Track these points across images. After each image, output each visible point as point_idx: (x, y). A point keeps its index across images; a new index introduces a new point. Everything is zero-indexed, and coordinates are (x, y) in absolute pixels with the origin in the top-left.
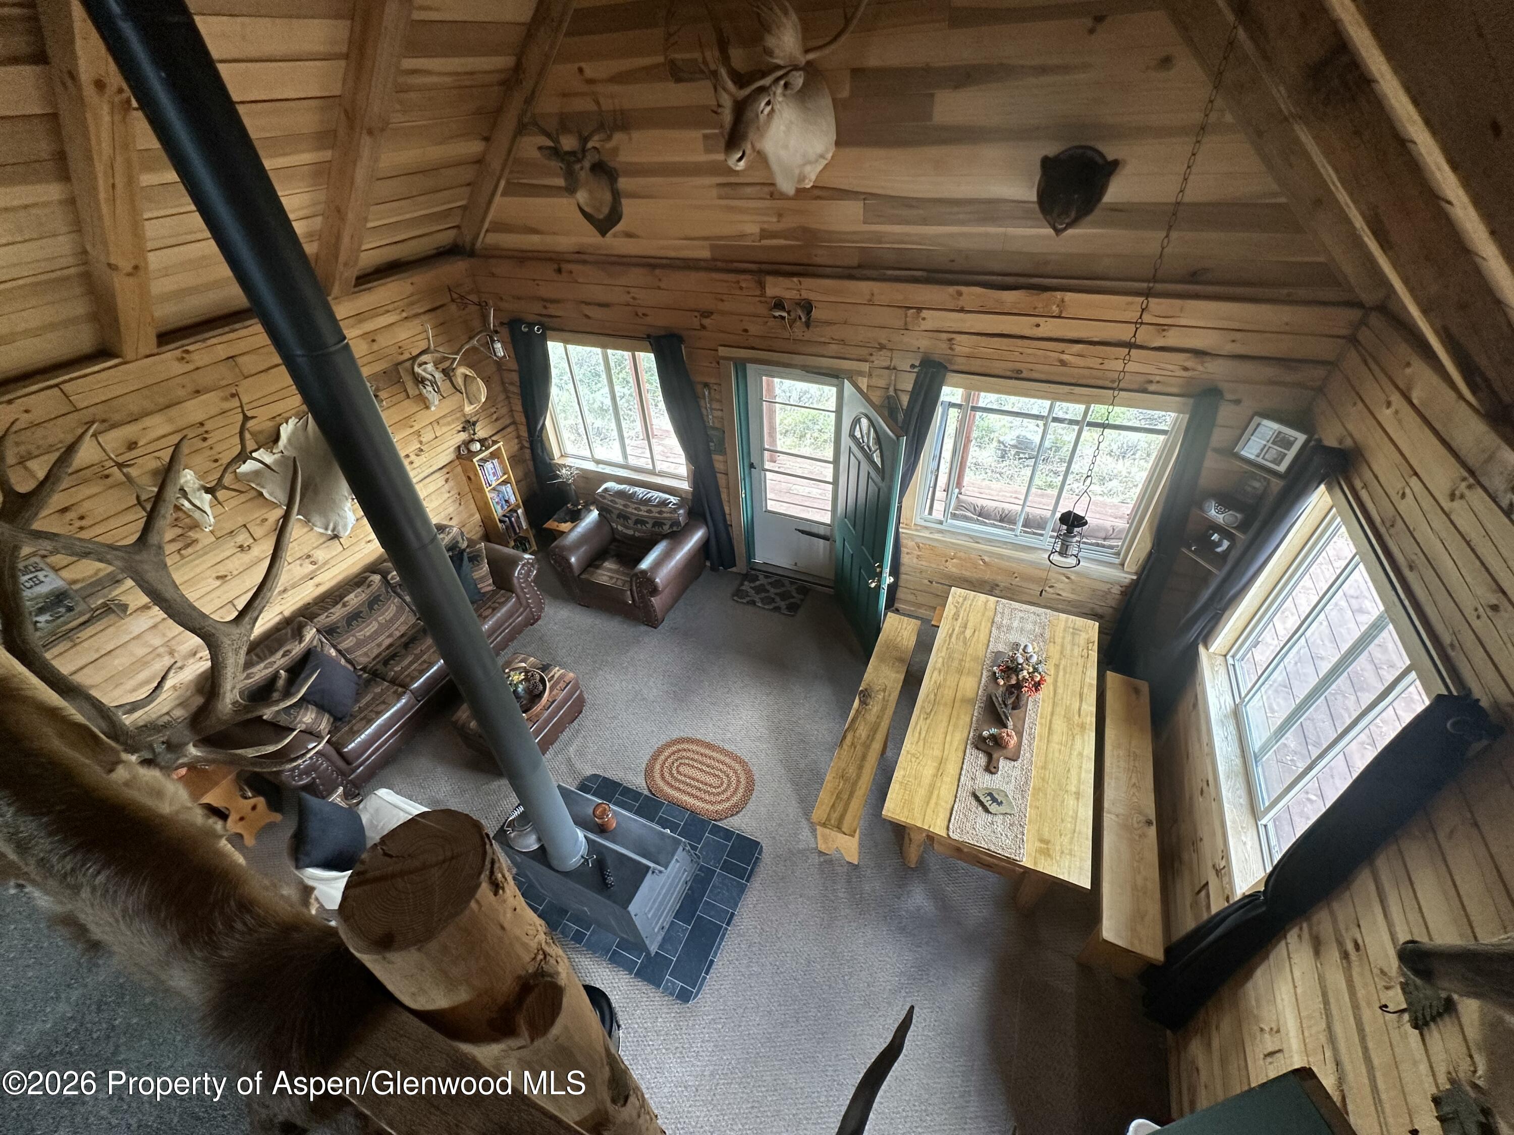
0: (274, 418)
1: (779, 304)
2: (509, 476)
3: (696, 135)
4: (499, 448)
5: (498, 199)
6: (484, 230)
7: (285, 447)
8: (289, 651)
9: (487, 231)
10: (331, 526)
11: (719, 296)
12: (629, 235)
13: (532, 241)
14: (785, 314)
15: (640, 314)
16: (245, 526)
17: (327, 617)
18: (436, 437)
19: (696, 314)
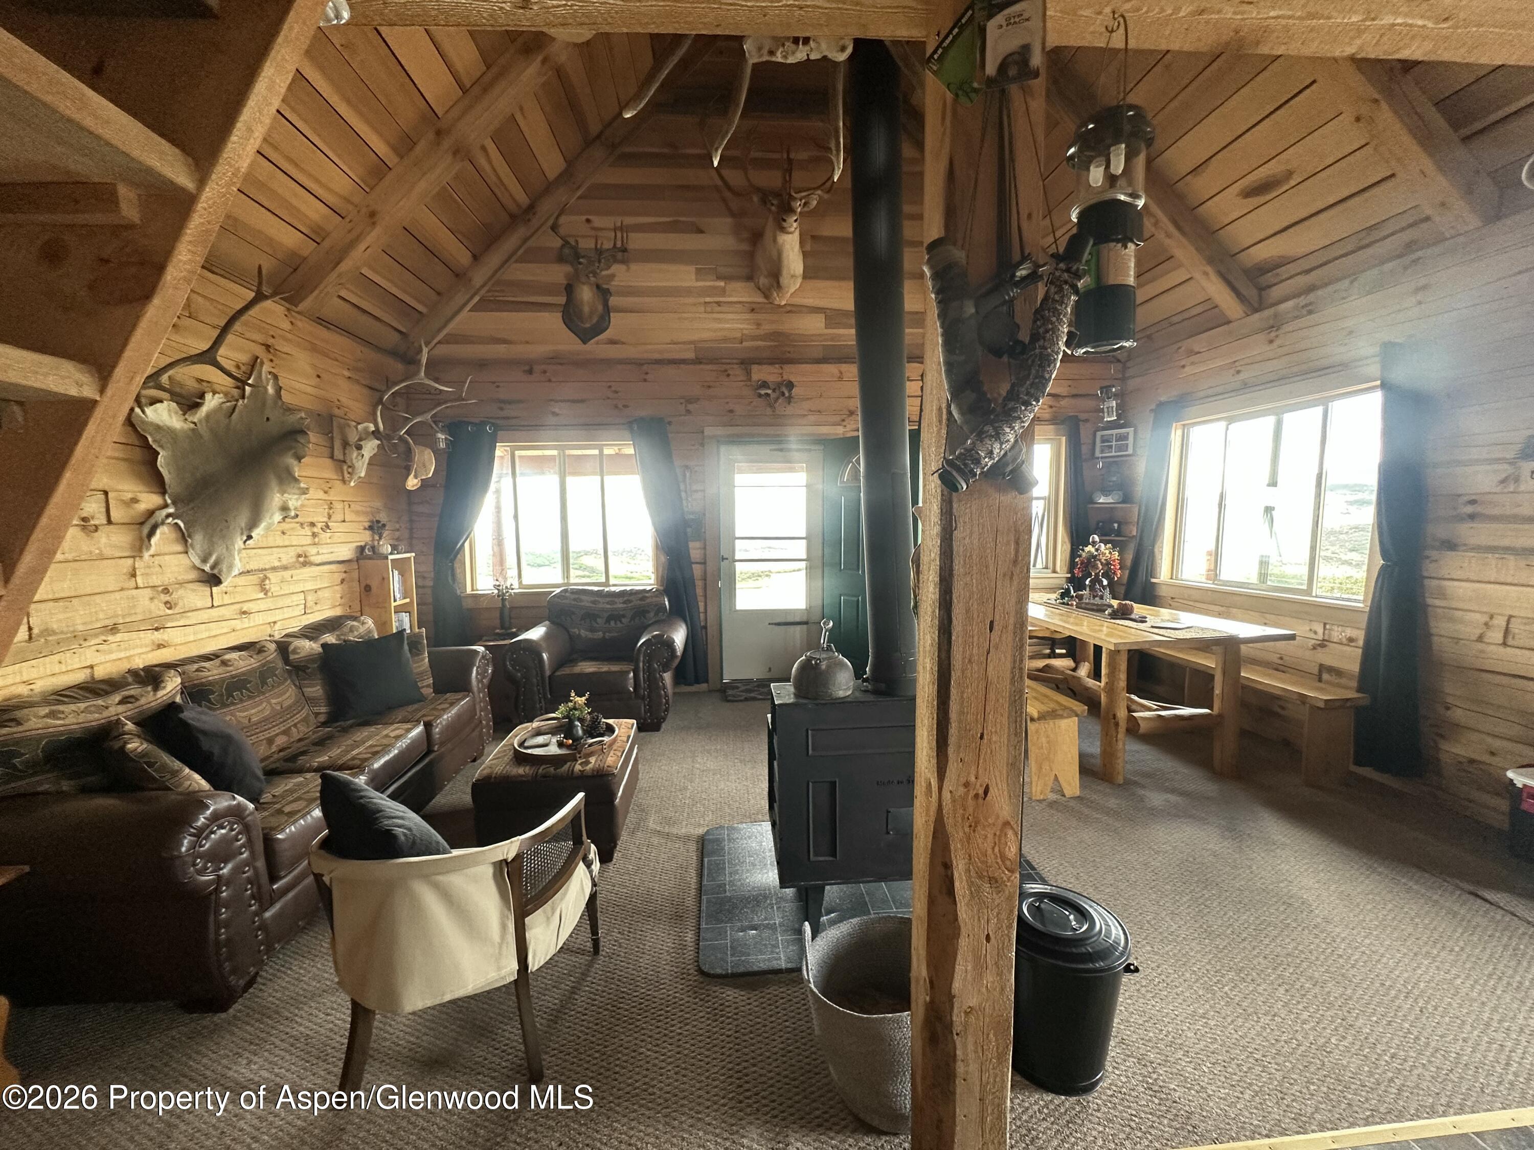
0: (202, 381)
1: (765, 385)
2: (412, 601)
3: (692, 269)
4: (410, 558)
5: (465, 313)
6: (435, 341)
7: (200, 421)
8: (135, 698)
9: (439, 342)
10: (212, 560)
11: (706, 384)
12: (612, 342)
13: (501, 350)
14: (769, 392)
15: (620, 406)
16: (106, 493)
17: (197, 670)
18: (344, 521)
19: (682, 401)
